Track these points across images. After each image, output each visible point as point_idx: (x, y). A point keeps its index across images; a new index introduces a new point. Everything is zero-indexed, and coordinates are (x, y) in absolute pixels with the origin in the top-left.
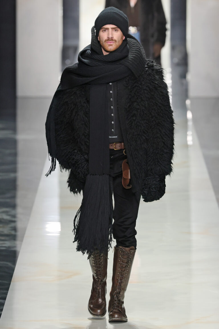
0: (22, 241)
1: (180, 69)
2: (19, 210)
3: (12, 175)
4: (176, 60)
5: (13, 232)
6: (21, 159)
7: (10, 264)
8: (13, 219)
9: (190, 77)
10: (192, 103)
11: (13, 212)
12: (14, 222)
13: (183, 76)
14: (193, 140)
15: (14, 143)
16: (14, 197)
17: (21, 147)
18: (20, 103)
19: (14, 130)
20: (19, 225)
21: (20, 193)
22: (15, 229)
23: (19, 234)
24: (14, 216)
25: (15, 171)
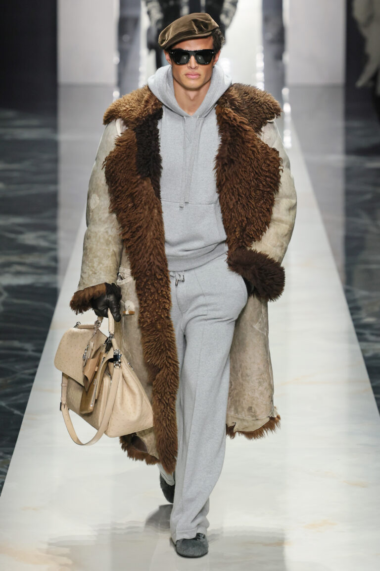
0: (64, 274)
1: (274, 48)
2: (62, 234)
3: (51, 188)
4: (270, 36)
5: (53, 264)
6: (64, 167)
7: (48, 306)
8: (53, 246)
9: (287, 58)
10: (290, 94)
11: (52, 237)
12: (55, 249)
13: (279, 56)
14: (292, 142)
15: (54, 146)
16: (54, 217)
17: (63, 150)
18: (62, 94)
19: (54, 127)
20: (62, 254)
21: (62, 212)
22: (55, 259)
23: (61, 265)
24: (55, 242)
25: (55, 182)
